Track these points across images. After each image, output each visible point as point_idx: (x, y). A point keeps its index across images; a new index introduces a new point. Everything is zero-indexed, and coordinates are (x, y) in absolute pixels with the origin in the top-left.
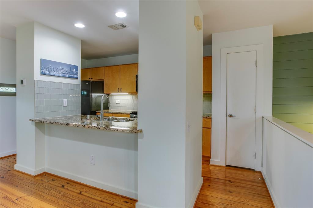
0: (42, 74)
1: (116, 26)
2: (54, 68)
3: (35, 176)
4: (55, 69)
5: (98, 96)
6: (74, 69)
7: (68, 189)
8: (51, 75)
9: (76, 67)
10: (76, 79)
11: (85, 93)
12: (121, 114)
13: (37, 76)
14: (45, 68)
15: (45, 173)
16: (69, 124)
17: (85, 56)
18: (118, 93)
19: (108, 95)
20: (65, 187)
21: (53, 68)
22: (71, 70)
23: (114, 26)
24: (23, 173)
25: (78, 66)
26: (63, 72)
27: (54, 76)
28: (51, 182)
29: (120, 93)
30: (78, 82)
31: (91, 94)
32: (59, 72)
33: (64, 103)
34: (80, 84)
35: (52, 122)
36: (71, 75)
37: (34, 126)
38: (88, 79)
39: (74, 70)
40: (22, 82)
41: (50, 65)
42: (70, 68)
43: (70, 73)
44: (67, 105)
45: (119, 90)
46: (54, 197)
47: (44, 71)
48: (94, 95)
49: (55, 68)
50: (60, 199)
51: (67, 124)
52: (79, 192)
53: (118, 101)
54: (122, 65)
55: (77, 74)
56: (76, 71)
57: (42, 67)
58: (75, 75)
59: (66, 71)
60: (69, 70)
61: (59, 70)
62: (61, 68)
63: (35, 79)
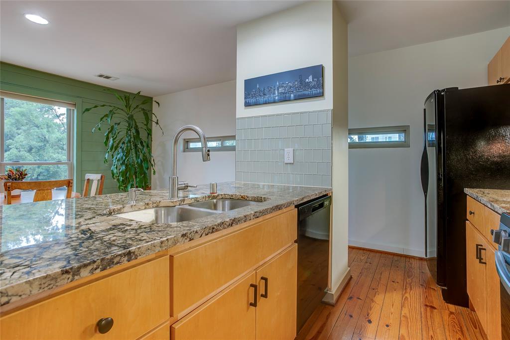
0: (247, 105)
2: (264, 90)
4: (266, 92)
6: (311, 78)
10: (317, 99)
14: (249, 95)
21: (262, 89)
22: (300, 80)
25: (321, 66)
26: (284, 91)
27: (266, 103)
32: (274, 93)
33: (286, 156)
41: (258, 86)
43: (299, 88)
44: (292, 162)
49: (266, 89)
55: (321, 86)
56: (315, 80)
57: (245, 93)
58: (313, 90)
59: (291, 87)
60: (296, 83)
61: (275, 90)
62: (278, 84)
63: (238, 115)
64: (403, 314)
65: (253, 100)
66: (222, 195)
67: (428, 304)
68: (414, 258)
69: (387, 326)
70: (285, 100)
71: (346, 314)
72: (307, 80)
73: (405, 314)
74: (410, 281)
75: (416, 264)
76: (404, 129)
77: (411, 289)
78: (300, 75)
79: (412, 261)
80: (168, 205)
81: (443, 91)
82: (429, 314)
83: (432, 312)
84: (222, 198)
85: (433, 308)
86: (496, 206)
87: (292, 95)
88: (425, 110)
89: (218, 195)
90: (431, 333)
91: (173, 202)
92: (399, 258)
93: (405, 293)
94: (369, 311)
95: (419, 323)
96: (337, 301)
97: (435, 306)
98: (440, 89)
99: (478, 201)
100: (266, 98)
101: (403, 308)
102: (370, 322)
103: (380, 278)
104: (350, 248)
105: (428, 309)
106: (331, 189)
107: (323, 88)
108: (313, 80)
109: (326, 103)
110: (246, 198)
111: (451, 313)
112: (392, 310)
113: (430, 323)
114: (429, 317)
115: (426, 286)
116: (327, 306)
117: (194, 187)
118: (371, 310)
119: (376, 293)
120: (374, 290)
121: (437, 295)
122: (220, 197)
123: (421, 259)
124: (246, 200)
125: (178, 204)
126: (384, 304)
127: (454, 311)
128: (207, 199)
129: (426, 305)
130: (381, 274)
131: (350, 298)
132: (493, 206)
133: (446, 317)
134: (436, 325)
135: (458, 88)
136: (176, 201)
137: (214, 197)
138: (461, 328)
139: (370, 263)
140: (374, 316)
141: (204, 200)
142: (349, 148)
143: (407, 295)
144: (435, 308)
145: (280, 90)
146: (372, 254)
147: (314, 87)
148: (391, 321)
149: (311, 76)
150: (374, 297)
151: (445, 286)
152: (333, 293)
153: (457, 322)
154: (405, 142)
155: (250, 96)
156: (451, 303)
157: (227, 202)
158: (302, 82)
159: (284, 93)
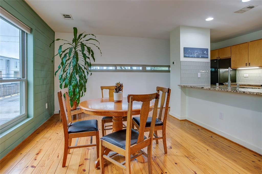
0: (185, 56)
1: (242, 10)
3: (181, 120)
4: (192, 53)
5: (225, 72)
7: (202, 132)
8: (190, 57)
9: (207, 50)
10: (207, 58)
11: (213, 70)
12: (250, 85)
13: (182, 59)
14: (186, 53)
15: (186, 120)
16: (203, 88)
17: (213, 41)
18: (246, 67)
19: (236, 70)
20: (200, 130)
23: (241, 10)
24: (174, 117)
25: (208, 49)
27: (192, 57)
28: (190, 126)
29: (248, 67)
30: (208, 60)
31: (219, 70)
32: (195, 54)
33: (198, 75)
34: (210, 62)
35: (192, 86)
36: (203, 56)
37: (180, 89)
38: (216, 58)
39: (205, 52)
40: (173, 63)
41: (190, 51)
42: (203, 50)
43: (202, 54)
44: (200, 77)
45: (248, 64)
46: (193, 133)
47: (185, 55)
48: (222, 71)
49: (192, 52)
50: (197, 135)
51: (202, 88)
52: (210, 136)
53: (247, 75)
54: (251, 42)
55: (208, 55)
57: (184, 52)
59: (200, 53)
62: (196, 51)
63: (181, 60)
65: (187, 55)
70: (198, 57)
87: (200, 56)
100: (192, 55)
158: (203, 52)
159: (198, 55)
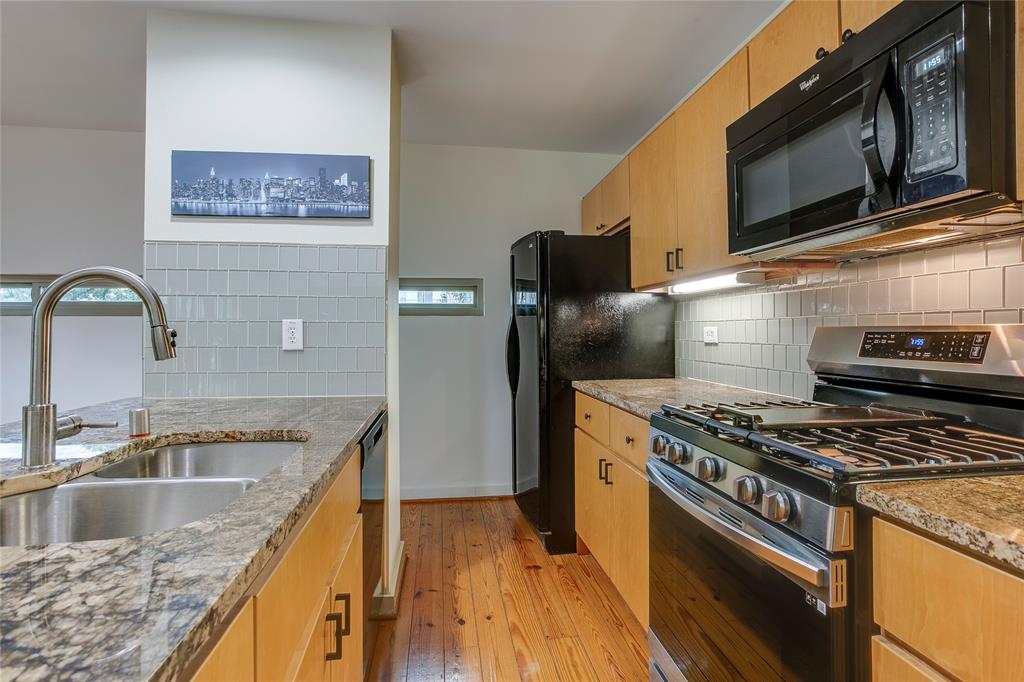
2: (231, 183)
4: (236, 189)
6: (344, 178)
8: (216, 216)
11: (529, 299)
14: (186, 188)
21: (226, 182)
22: (324, 182)
25: (369, 159)
26: (281, 195)
27: (234, 216)
32: (257, 197)
33: (286, 335)
41: (213, 173)
42: (322, 170)
43: (318, 195)
44: (301, 348)
45: (674, 259)
49: (236, 182)
53: (709, 328)
55: (365, 198)
56: (353, 183)
57: (173, 183)
58: (349, 203)
59: (299, 189)
60: (312, 183)
61: (260, 188)
62: (267, 176)
63: (149, 234)
64: (504, 592)
66: (168, 437)
67: (529, 565)
68: (490, 499)
69: (489, 618)
71: (420, 625)
72: (337, 182)
73: (507, 590)
74: (497, 537)
75: (496, 508)
76: (473, 285)
77: (502, 550)
78: (323, 168)
79: (490, 504)
80: (33, 486)
81: (547, 233)
82: (535, 578)
83: (538, 574)
84: (169, 445)
85: (537, 568)
86: (632, 404)
88: (513, 257)
89: (158, 438)
90: (546, 604)
91: (49, 477)
92: (470, 504)
93: (497, 557)
94: (455, 605)
95: (528, 597)
96: (399, 608)
97: (539, 564)
98: (543, 231)
99: (602, 400)
101: (502, 583)
102: (462, 622)
103: (453, 545)
104: (403, 503)
105: (532, 571)
106: (386, 397)
107: (370, 203)
108: (349, 183)
109: (376, 233)
110: (239, 436)
111: (560, 567)
112: (488, 591)
113: (540, 591)
114: (536, 583)
115: (518, 538)
116: (383, 624)
117: (112, 426)
118: (457, 603)
119: (455, 573)
120: (450, 568)
121: (537, 548)
122: (164, 442)
123: (502, 499)
124: (240, 440)
125: (64, 478)
126: (474, 586)
127: (561, 563)
128: (132, 452)
129: (529, 567)
130: (452, 539)
131: (418, 595)
132: (629, 406)
133: (556, 575)
134: (548, 590)
135: (563, 232)
136: (58, 472)
137: (148, 445)
138: (575, 582)
139: (429, 525)
140: (465, 612)
141: (126, 456)
142: (400, 315)
143: (500, 561)
144: (540, 568)
145: (272, 190)
146: (427, 508)
147: (351, 197)
148: (491, 609)
149: (346, 175)
150: (455, 579)
151: (549, 530)
152: (392, 595)
153: (568, 576)
154: (475, 305)
155: (190, 192)
156: (555, 554)
157: (187, 450)
158: (325, 183)
159: (282, 200)
